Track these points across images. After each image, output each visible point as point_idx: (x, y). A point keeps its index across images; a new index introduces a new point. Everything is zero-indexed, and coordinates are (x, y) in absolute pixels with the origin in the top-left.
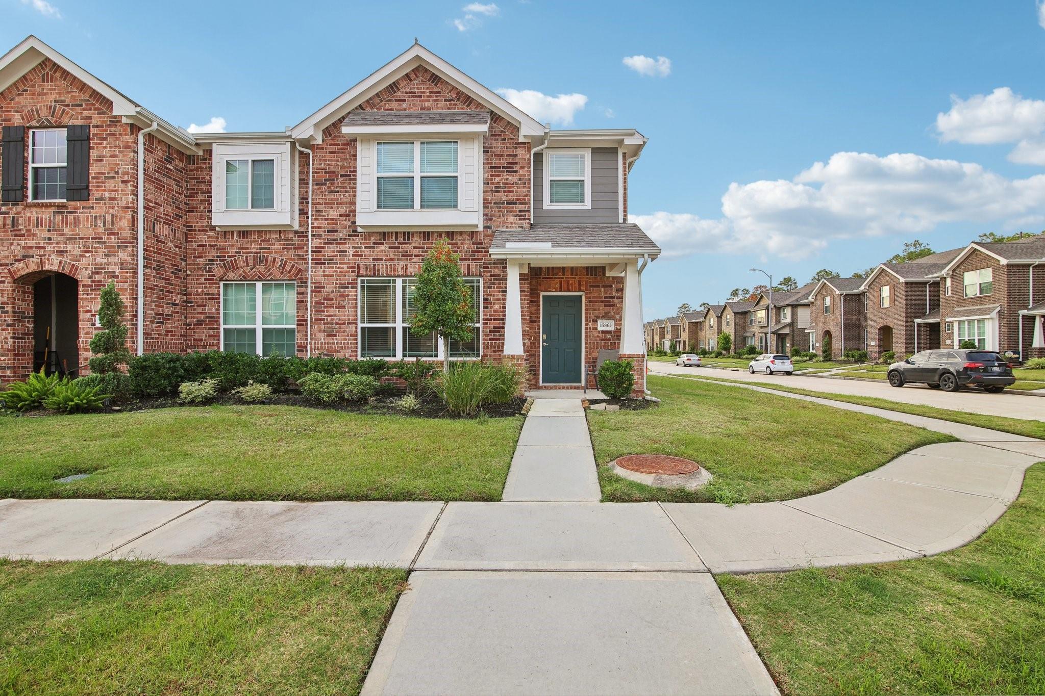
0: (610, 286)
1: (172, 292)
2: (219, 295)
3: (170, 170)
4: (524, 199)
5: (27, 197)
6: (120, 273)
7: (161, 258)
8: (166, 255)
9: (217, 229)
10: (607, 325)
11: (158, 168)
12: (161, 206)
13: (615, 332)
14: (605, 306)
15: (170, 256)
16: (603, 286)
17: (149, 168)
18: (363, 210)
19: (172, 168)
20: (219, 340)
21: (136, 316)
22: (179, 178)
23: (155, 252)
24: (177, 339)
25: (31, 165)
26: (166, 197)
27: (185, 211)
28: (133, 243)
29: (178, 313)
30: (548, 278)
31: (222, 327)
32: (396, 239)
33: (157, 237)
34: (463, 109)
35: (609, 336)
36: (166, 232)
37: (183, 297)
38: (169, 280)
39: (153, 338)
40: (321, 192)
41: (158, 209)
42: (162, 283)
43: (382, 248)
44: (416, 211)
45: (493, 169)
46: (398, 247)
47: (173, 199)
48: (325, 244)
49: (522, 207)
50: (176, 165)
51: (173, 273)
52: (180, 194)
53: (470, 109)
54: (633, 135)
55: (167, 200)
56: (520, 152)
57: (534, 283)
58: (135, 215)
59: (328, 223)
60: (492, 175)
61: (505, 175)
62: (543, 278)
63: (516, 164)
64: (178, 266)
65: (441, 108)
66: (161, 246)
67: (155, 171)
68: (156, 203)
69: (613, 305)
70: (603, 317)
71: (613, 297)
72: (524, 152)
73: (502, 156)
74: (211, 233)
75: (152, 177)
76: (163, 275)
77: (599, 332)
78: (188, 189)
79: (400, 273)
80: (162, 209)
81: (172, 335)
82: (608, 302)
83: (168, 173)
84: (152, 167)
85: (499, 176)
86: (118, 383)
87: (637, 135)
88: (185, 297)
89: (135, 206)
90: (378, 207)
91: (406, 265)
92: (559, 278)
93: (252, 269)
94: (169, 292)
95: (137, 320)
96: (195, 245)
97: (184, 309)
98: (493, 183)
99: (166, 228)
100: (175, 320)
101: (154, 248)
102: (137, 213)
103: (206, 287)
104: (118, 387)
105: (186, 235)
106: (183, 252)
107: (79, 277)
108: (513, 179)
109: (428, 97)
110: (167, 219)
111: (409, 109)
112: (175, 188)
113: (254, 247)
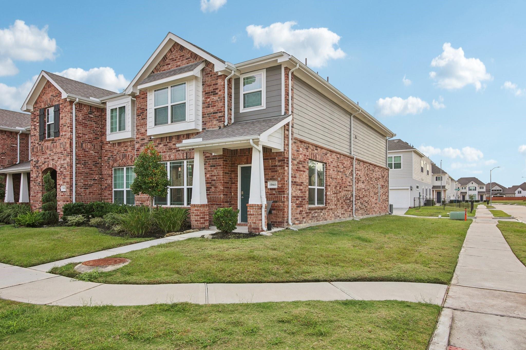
0: (275, 158)
1: (93, 174)
2: (112, 174)
3: (92, 117)
4: (221, 110)
5: (46, 137)
6: (67, 167)
7: (87, 159)
8: (90, 157)
9: (111, 143)
10: (274, 185)
11: (84, 118)
12: (86, 135)
13: (277, 189)
14: (272, 172)
15: (92, 157)
16: (271, 159)
17: (79, 119)
18: (150, 127)
19: (93, 116)
20: (112, 196)
21: (72, 186)
22: (97, 120)
23: (83, 157)
24: (96, 196)
25: (47, 124)
26: (89, 131)
27: (100, 135)
28: (71, 153)
29: (96, 183)
30: (240, 156)
31: (114, 190)
32: (166, 141)
33: (84, 149)
34: (193, 62)
35: (274, 192)
36: (89, 147)
37: (99, 176)
38: (92, 168)
39: (82, 196)
40: (139, 120)
41: (85, 136)
42: (87, 170)
43: (161, 146)
44: (170, 125)
45: (207, 94)
46: (167, 145)
47: (93, 130)
48: (141, 146)
49: (220, 114)
50: (95, 115)
51: (93, 165)
52: (98, 128)
53: (197, 61)
54: (282, 55)
55: (90, 132)
56: (220, 81)
57: (233, 160)
58: (72, 141)
59: (141, 136)
60: (206, 98)
61: (212, 97)
62: (239, 156)
63: (217, 89)
64: (97, 162)
65: (184, 64)
66: (86, 153)
67: (83, 119)
68: (83, 134)
69: (276, 171)
70: (271, 179)
71: (276, 166)
72: (221, 81)
73: (210, 85)
74: (109, 145)
75: (81, 123)
76: (88, 166)
77: (268, 189)
78: (102, 125)
79: (168, 159)
80: (87, 136)
81: (93, 194)
82: (273, 169)
83: (90, 119)
84: (81, 117)
85: (209, 98)
86: (50, 216)
87: (285, 55)
88: (101, 176)
89: (72, 137)
90: (156, 125)
91: (170, 154)
92: (247, 155)
93: (121, 161)
94: (91, 174)
95: (72, 188)
96: (104, 151)
97: (100, 182)
98: (206, 103)
99: (89, 145)
100: (94, 187)
101: (82, 154)
102: (72, 140)
103: (108, 171)
104: (50, 217)
105: (101, 146)
106: (100, 155)
107: (57, 170)
108: (215, 98)
109: (179, 59)
110: (89, 141)
111: (171, 68)
112: (95, 125)
113: (122, 150)
